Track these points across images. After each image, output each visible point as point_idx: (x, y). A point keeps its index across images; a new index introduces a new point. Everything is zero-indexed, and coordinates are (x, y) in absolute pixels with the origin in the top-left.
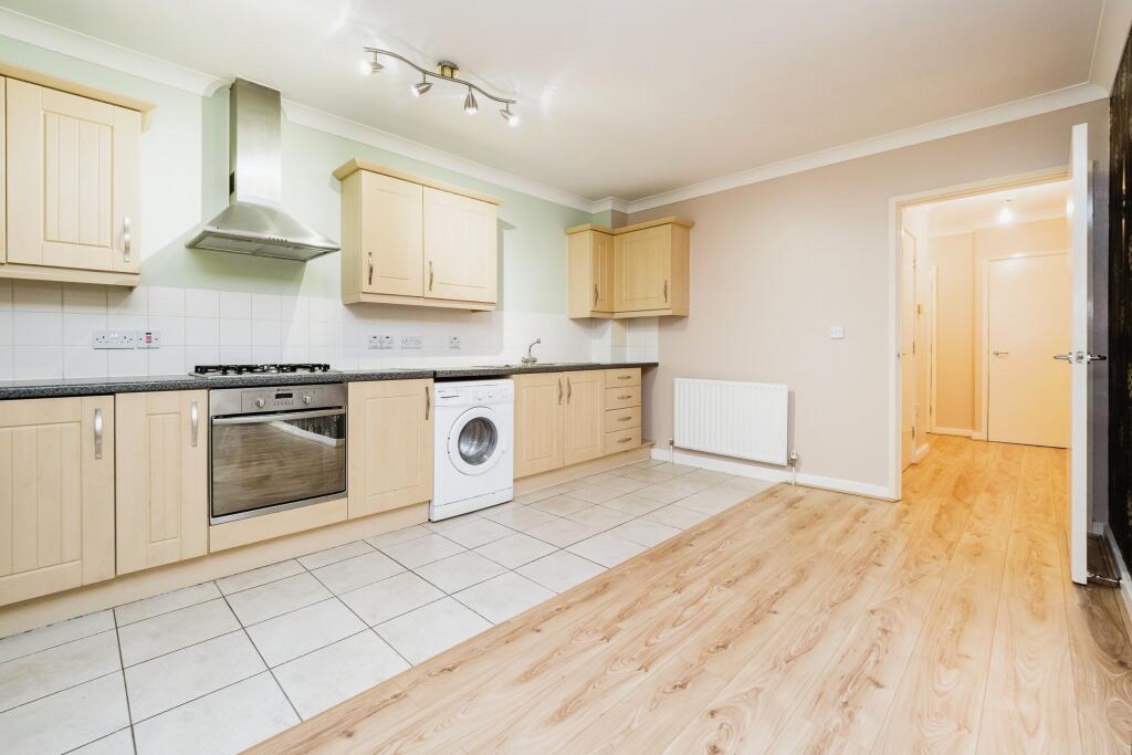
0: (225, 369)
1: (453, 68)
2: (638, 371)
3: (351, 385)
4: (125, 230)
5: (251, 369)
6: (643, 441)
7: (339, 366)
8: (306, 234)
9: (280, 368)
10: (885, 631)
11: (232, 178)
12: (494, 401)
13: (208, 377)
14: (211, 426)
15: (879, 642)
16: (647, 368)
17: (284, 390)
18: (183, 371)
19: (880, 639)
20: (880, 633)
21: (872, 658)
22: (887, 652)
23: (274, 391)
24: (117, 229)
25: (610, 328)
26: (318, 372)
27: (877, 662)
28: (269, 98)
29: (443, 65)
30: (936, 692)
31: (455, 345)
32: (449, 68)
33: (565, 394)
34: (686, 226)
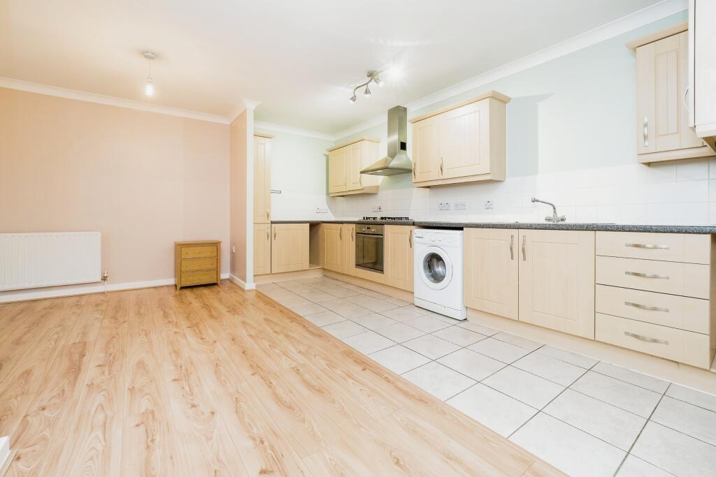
3: (385, 226)
10: (194, 406)
12: (443, 244)
15: (191, 398)
17: (368, 226)
19: (192, 400)
20: (195, 402)
21: (187, 388)
22: (183, 395)
27: (183, 388)
30: (148, 394)
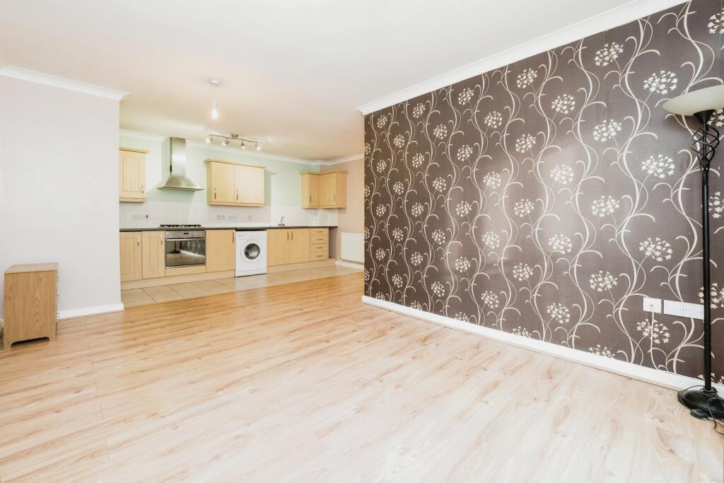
0: (169, 226)
1: (237, 136)
2: (328, 229)
3: (207, 231)
4: (142, 187)
5: (177, 226)
6: (330, 257)
7: (204, 225)
8: (193, 185)
9: (186, 226)
11: (171, 167)
12: (259, 239)
13: (163, 228)
14: (166, 242)
16: (331, 228)
17: (186, 232)
18: (157, 226)
23: (183, 232)
24: (140, 186)
25: (320, 212)
26: (197, 227)
28: (182, 141)
29: (233, 136)
31: (250, 218)
32: (235, 136)
33: (291, 237)
34: (345, 172)
